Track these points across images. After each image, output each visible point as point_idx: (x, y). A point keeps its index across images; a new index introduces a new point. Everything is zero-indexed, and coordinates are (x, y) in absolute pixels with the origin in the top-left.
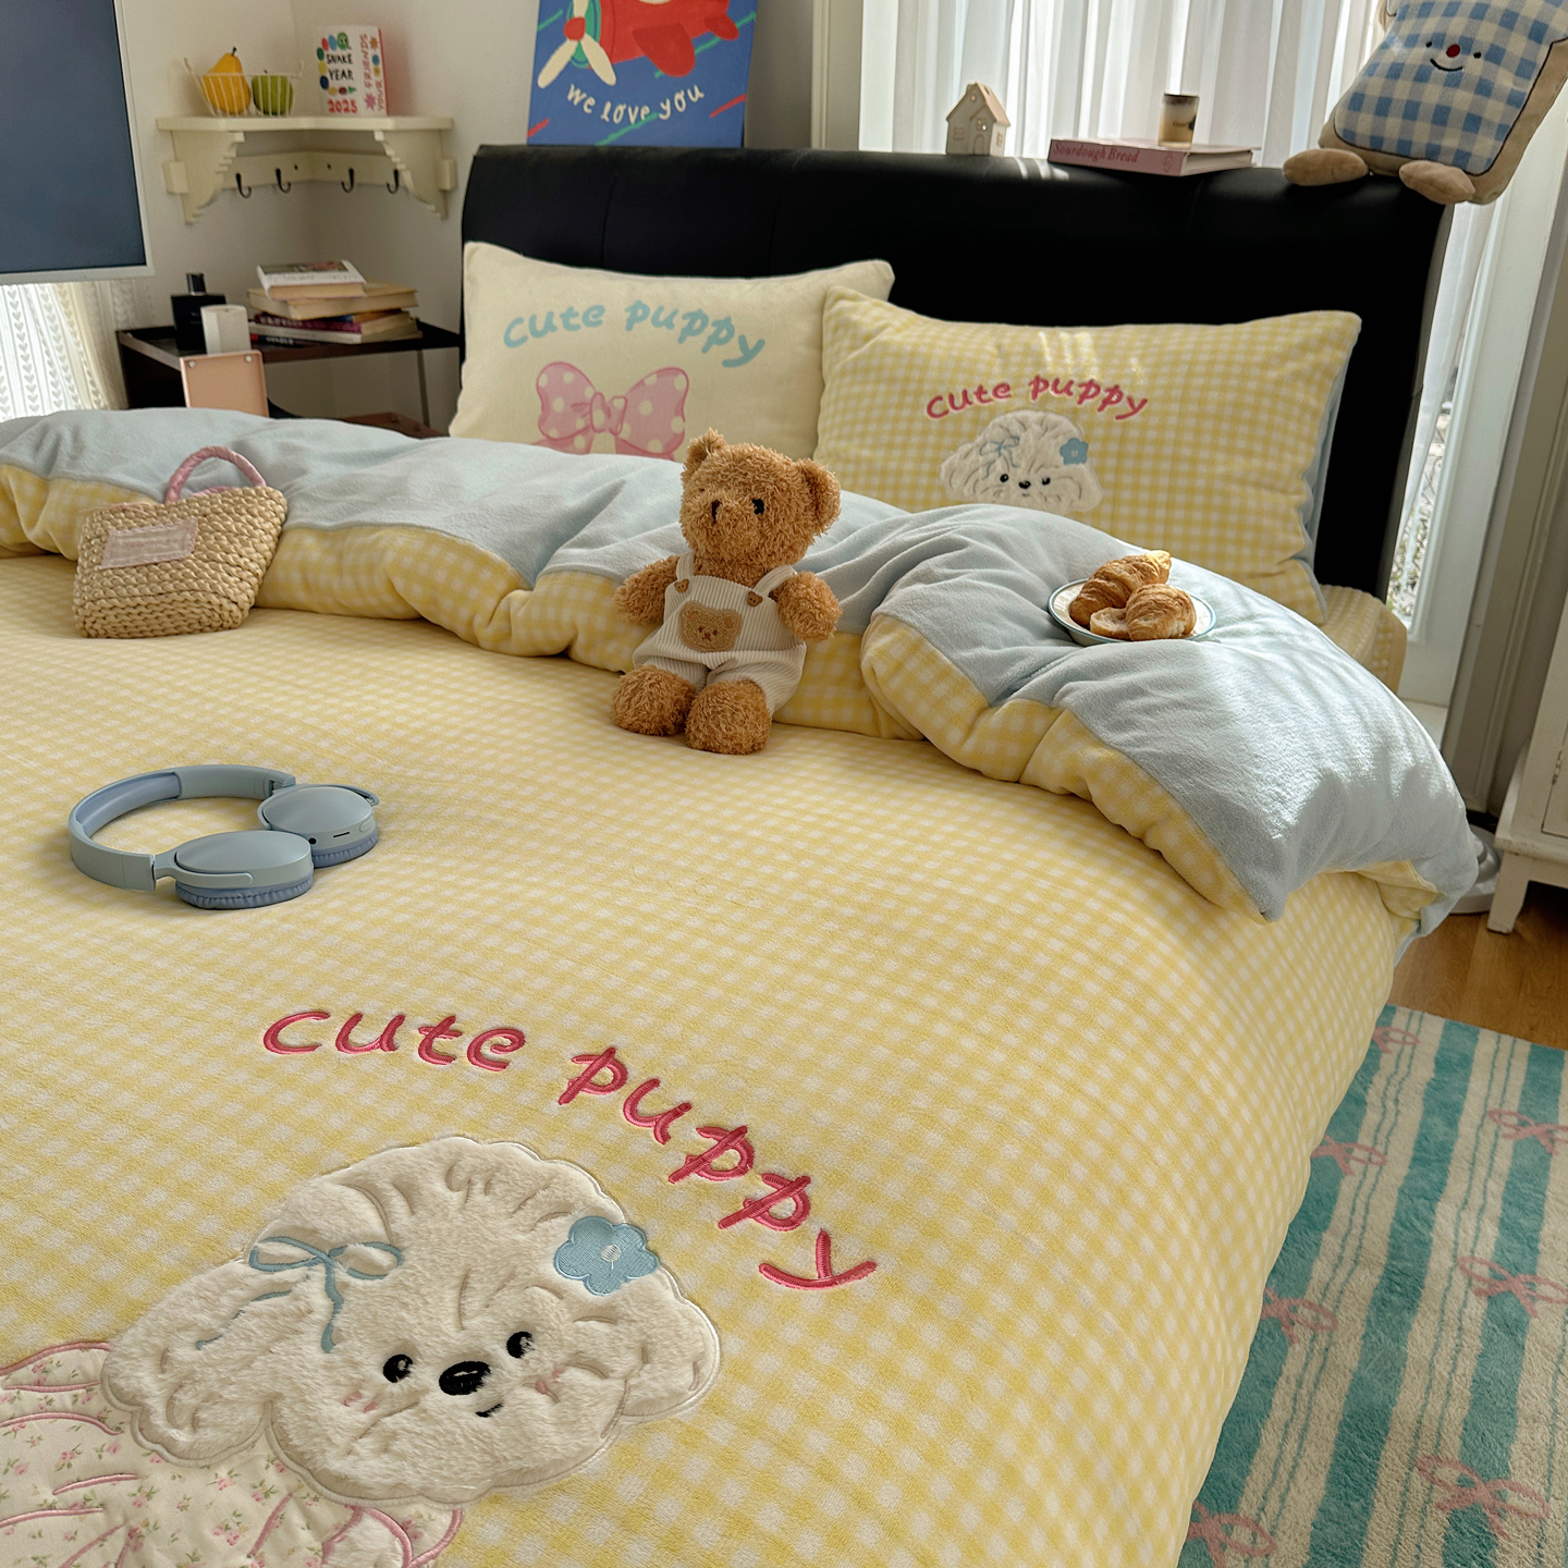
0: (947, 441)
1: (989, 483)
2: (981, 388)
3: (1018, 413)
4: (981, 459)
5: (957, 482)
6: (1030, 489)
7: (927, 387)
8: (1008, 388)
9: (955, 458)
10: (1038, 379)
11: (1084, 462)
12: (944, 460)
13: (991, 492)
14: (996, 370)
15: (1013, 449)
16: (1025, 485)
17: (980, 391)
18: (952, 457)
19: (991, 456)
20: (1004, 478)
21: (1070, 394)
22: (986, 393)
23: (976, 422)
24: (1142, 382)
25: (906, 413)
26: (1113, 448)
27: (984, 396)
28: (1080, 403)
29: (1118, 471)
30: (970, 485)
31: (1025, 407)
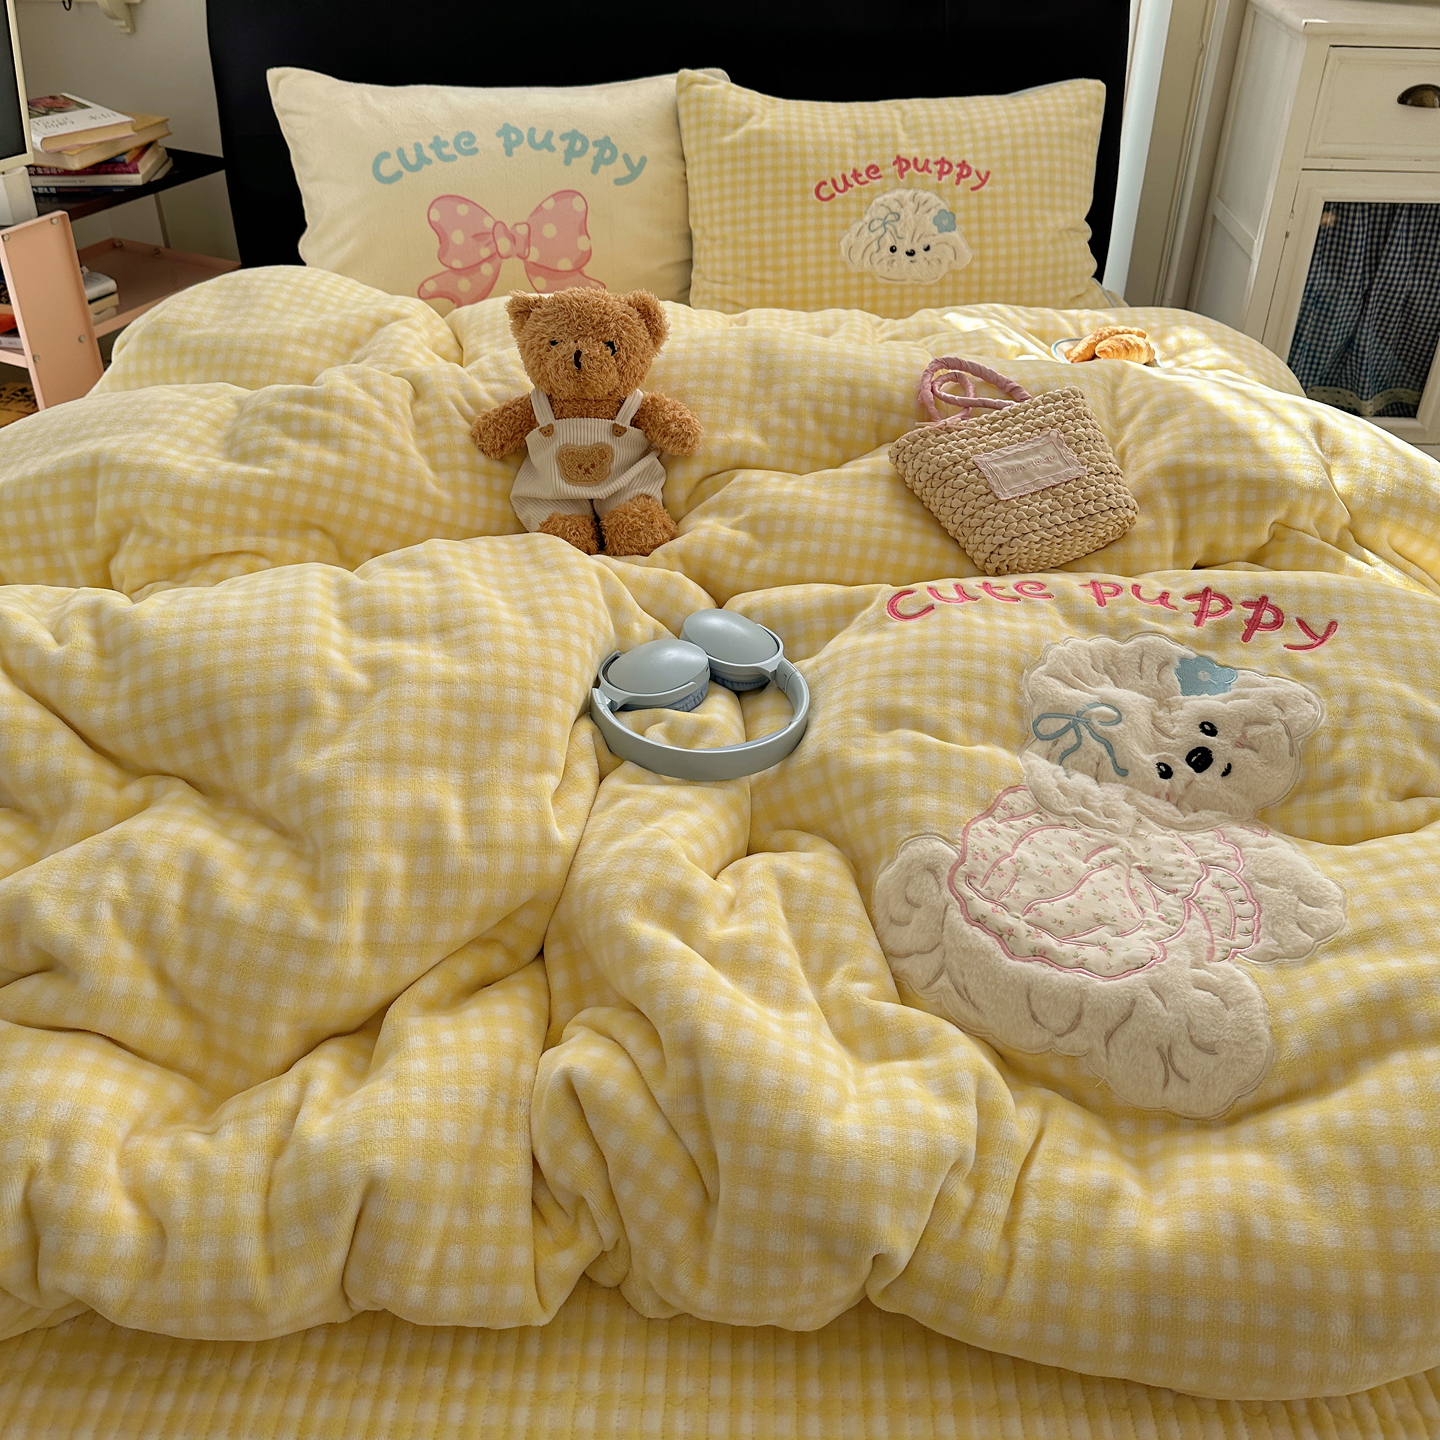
0: (840, 221)
1: (883, 256)
2: (855, 171)
4: (874, 236)
5: (856, 257)
6: (915, 256)
7: (810, 174)
8: (877, 170)
9: (849, 237)
10: (899, 160)
11: (954, 229)
12: (841, 239)
13: (885, 261)
14: (862, 153)
15: (894, 223)
16: (911, 253)
17: (856, 175)
18: (848, 235)
19: (880, 231)
20: (893, 250)
21: (930, 172)
22: (860, 175)
23: (860, 202)
24: (982, 156)
25: (797, 198)
26: (974, 214)
27: (860, 179)
28: (940, 179)
29: (981, 233)
30: (867, 258)
31: (897, 187)
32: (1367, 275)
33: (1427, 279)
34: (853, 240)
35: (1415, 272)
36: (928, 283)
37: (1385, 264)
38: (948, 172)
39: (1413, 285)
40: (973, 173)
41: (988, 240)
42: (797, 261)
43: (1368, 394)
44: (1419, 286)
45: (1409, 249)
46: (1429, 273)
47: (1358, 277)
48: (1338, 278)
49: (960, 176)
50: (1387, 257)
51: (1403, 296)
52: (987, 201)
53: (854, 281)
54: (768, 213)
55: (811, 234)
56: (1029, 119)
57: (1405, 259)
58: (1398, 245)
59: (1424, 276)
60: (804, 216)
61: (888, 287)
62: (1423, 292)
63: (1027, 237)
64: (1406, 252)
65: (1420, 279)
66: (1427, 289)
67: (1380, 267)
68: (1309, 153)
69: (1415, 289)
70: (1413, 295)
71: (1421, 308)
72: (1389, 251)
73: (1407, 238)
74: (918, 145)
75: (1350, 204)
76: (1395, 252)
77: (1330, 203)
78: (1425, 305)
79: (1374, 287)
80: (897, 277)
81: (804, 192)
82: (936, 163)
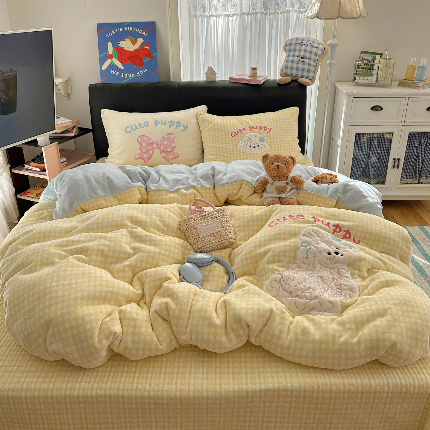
0: (237, 141)
1: (248, 148)
2: (240, 130)
3: (249, 134)
4: (245, 143)
5: (242, 149)
7: (229, 131)
8: (245, 129)
9: (240, 144)
10: (250, 127)
11: (264, 141)
12: (238, 145)
13: (249, 149)
14: (241, 126)
15: (250, 141)
16: (255, 147)
19: (247, 143)
20: (250, 146)
21: (257, 129)
23: (241, 136)
24: (269, 125)
25: (227, 136)
26: (268, 138)
27: (241, 131)
28: (260, 130)
29: (271, 142)
30: (244, 148)
31: (250, 133)
32: (369, 150)
33: (383, 151)
34: (240, 145)
35: (380, 149)
36: (259, 154)
37: (372, 147)
38: (262, 129)
39: (380, 152)
40: (268, 129)
41: (273, 143)
42: (228, 150)
43: (372, 179)
44: (382, 152)
45: (378, 144)
46: (384, 149)
47: (366, 151)
48: (361, 151)
49: (264, 130)
50: (373, 146)
51: (378, 155)
52: (271, 135)
53: (242, 154)
54: (220, 140)
55: (231, 144)
56: (280, 116)
57: (377, 146)
58: (375, 143)
59: (383, 150)
60: (229, 140)
61: (250, 155)
62: (383, 154)
63: (282, 142)
64: (377, 144)
65: (382, 151)
66: (384, 153)
67: (371, 148)
68: (350, 122)
69: (381, 153)
70: (380, 155)
71: (383, 158)
72: (373, 144)
73: (377, 141)
74: (254, 124)
75: (362, 133)
76: (375, 144)
77: (357, 133)
78: (384, 157)
79: (371, 153)
80: (251, 153)
81: (228, 135)
82: (259, 127)
